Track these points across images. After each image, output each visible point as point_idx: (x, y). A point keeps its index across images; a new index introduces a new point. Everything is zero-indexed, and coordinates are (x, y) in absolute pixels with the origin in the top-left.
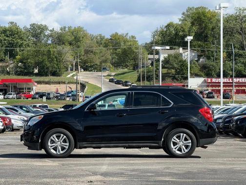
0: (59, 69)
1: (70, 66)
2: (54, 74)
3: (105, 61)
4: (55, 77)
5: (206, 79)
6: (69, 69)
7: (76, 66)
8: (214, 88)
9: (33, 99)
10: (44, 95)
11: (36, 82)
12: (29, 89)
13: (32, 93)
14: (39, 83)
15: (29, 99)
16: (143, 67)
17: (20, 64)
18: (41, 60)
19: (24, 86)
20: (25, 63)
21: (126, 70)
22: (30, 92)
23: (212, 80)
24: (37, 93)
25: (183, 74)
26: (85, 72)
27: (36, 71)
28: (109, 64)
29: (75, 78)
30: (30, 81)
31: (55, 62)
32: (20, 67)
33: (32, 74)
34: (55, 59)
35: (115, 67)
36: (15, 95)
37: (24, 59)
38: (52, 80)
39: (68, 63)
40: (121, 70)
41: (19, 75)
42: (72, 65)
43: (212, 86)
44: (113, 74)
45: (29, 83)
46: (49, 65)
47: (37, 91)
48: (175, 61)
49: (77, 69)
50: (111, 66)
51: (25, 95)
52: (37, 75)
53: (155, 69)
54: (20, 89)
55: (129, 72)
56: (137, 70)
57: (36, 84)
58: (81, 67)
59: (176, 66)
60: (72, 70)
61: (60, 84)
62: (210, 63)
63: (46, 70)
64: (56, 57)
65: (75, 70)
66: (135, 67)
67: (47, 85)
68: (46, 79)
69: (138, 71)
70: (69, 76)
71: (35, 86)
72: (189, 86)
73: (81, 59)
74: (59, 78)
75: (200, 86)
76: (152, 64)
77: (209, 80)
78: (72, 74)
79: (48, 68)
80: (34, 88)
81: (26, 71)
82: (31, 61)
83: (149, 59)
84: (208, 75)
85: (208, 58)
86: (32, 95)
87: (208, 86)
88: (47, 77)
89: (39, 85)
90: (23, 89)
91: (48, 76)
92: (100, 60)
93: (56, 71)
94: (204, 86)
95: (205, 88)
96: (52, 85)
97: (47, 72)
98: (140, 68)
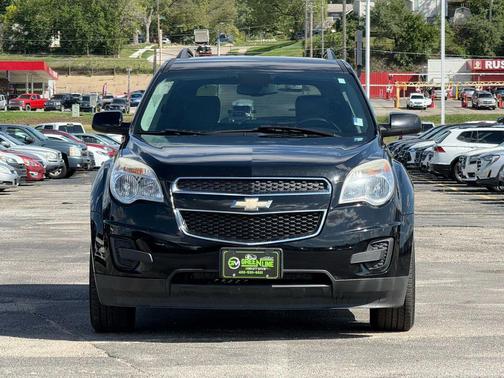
0: (110, 37)
1: (138, 31)
2: (100, 50)
3: (223, 19)
4: (102, 58)
5: (470, 60)
6: (136, 38)
7: (153, 29)
8: (490, 84)
9: (47, 110)
10: (75, 101)
11: (55, 69)
12: (38, 85)
13: (46, 96)
14: (63, 71)
15: (38, 110)
16: (316, 33)
17: (17, 25)
18: (67, 16)
19: (26, 77)
20: (29, 23)
21: (274, 40)
22: (41, 93)
23: (483, 64)
24: (57, 97)
25: (414, 49)
26: (174, 46)
27: (56, 42)
28: (232, 27)
29: (151, 59)
30: (40, 66)
31: (102, 21)
32: (17, 34)
33: (45, 49)
34: (102, 14)
35: (247, 32)
36: (5, 102)
37: (25, 13)
38: (93, 66)
39: (134, 24)
40: (261, 41)
41: (14, 52)
42: (143, 29)
43: (484, 78)
44: (243, 50)
45: (38, 72)
46: (86, 27)
47: (58, 92)
48: (394, 17)
49: (154, 38)
50: (237, 30)
51: (28, 100)
52: (57, 52)
53: (346, 36)
54: (16, 86)
55: (281, 46)
56: (300, 42)
57: (55, 74)
58: (166, 34)
59: (395, 29)
60: (142, 40)
61: (113, 73)
62: (480, 23)
63: (80, 41)
64: (103, 9)
65: (151, 41)
66: (297, 34)
67: (82, 77)
68: (80, 62)
69: (304, 43)
70: (135, 55)
71: (54, 79)
72: (429, 79)
73: (165, 14)
74: (110, 58)
75: (456, 78)
76: (338, 26)
77: (478, 65)
78: (142, 51)
79: (83, 36)
80: (51, 83)
81: (30, 42)
82: (43, 18)
83: (330, 14)
84: (475, 52)
85: (475, 11)
86: (44, 100)
87: (474, 79)
88: (83, 58)
89: (62, 78)
90: (23, 86)
91: (85, 53)
92: (210, 18)
93: (105, 43)
94: (465, 78)
95: (468, 84)
96: (93, 77)
97: (82, 45)
98: (309, 36)
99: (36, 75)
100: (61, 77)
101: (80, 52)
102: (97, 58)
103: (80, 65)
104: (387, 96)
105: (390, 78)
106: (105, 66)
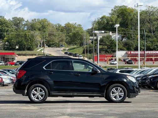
0: (32, 46)
1: (39, 44)
2: (29, 49)
3: (62, 41)
5: (127, 52)
6: (39, 46)
7: (43, 44)
8: (132, 58)
9: (15, 65)
10: (23, 63)
11: (17, 54)
12: (13, 59)
13: (15, 61)
14: (19, 55)
15: (13, 65)
16: (86, 44)
17: (7, 43)
18: (21, 40)
19: (10, 57)
20: (10, 42)
21: (75, 46)
22: (13, 61)
23: (131, 52)
24: (18, 62)
25: (112, 49)
26: (49, 48)
27: (17, 47)
28: (64, 43)
29: (43, 51)
30: (13, 54)
31: (30, 42)
32: (7, 45)
33: (14, 49)
34: (30, 40)
35: (68, 44)
36: (4, 63)
37: (9, 40)
38: (27, 53)
39: (38, 42)
40: (72, 47)
41: (6, 50)
42: (41, 44)
43: (131, 56)
44: (67, 49)
46: (25, 43)
47: (18, 60)
48: (107, 40)
49: (43, 46)
50: (66, 44)
51: (10, 63)
52: (18, 50)
53: (94, 45)
54: (7, 59)
55: (77, 48)
56: (82, 47)
57: (17, 56)
58: (47, 45)
59: (107, 43)
61: (32, 55)
62: (130, 42)
63: (24, 47)
64: (30, 38)
66: (81, 44)
67: (24, 56)
68: (24, 52)
70: (39, 50)
71: (17, 57)
72: (116, 56)
73: (46, 40)
74: (32, 51)
75: (124, 56)
76: (92, 42)
77: (129, 53)
78: (40, 49)
79: (25, 46)
80: (16, 58)
81: (10, 47)
82: (14, 41)
83: (90, 39)
84: (129, 49)
85: (128, 38)
86: (14, 63)
87: (128, 56)
88: (24, 51)
90: (9, 59)
91: (25, 50)
92: (58, 40)
93: (30, 47)
94: (126, 56)
95: (127, 58)
96: (27, 56)
97: (24, 48)
98: (84, 45)
99: (12, 56)
100: (19, 56)
101: (24, 50)
102: (28, 51)
103: (24, 53)
104: (105, 61)
105: (106, 56)
106: (30, 54)
